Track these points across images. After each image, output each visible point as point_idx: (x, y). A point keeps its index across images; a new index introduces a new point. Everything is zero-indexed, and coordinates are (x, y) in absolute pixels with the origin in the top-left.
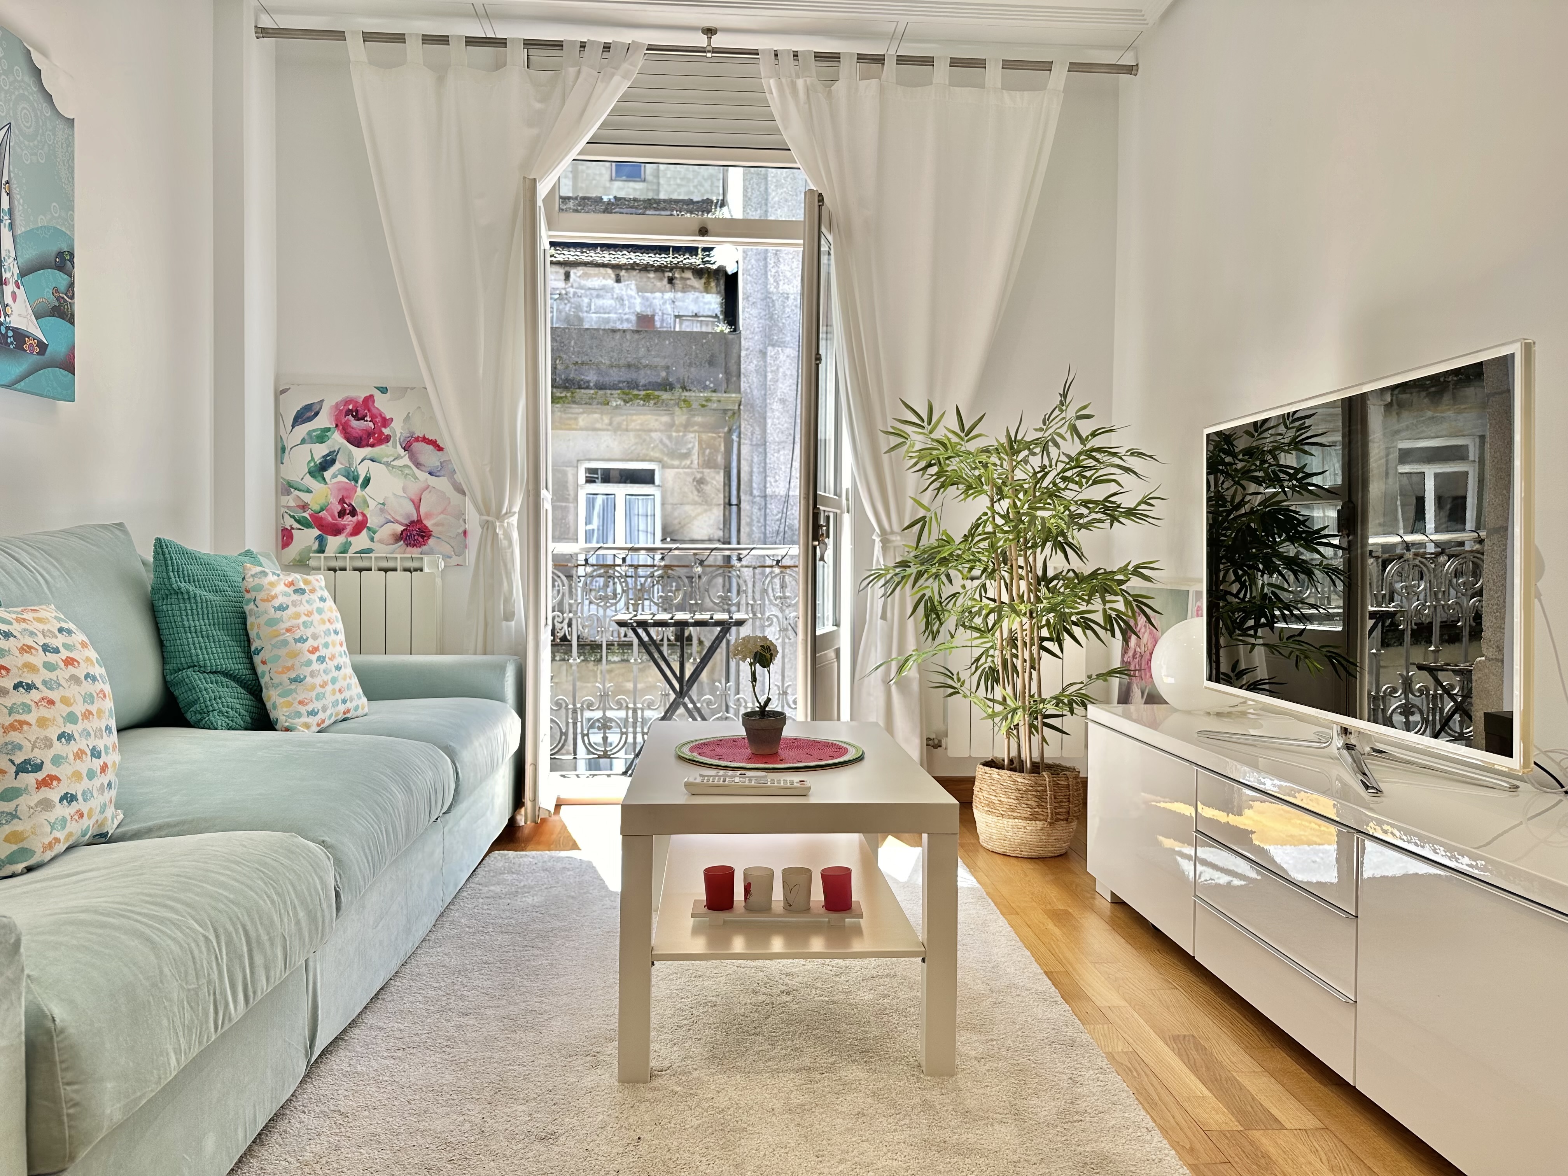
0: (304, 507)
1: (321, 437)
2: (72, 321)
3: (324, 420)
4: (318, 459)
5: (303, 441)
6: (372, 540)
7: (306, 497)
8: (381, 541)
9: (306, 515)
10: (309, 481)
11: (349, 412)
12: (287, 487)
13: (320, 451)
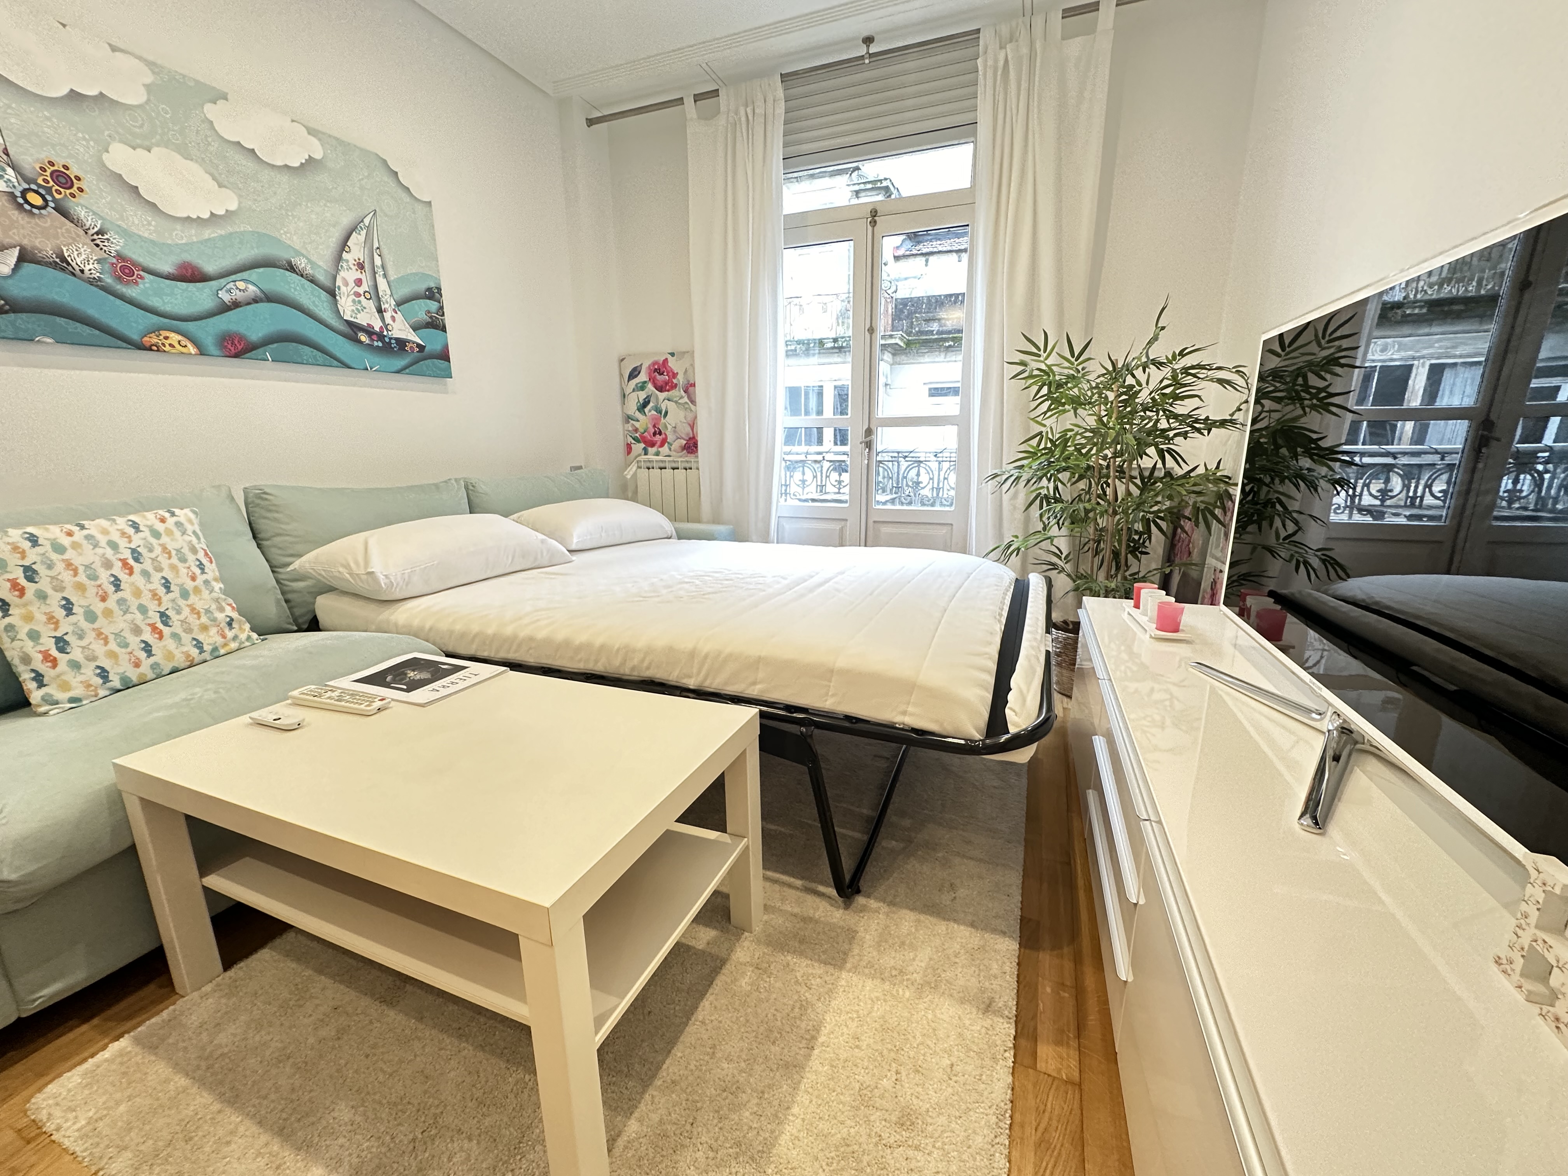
0: (636, 430)
1: (642, 387)
2: (444, 329)
3: (643, 377)
4: (641, 401)
5: (634, 390)
6: (670, 449)
7: (637, 424)
8: (675, 451)
9: (637, 435)
10: (638, 415)
11: (655, 370)
12: (628, 418)
13: (642, 395)
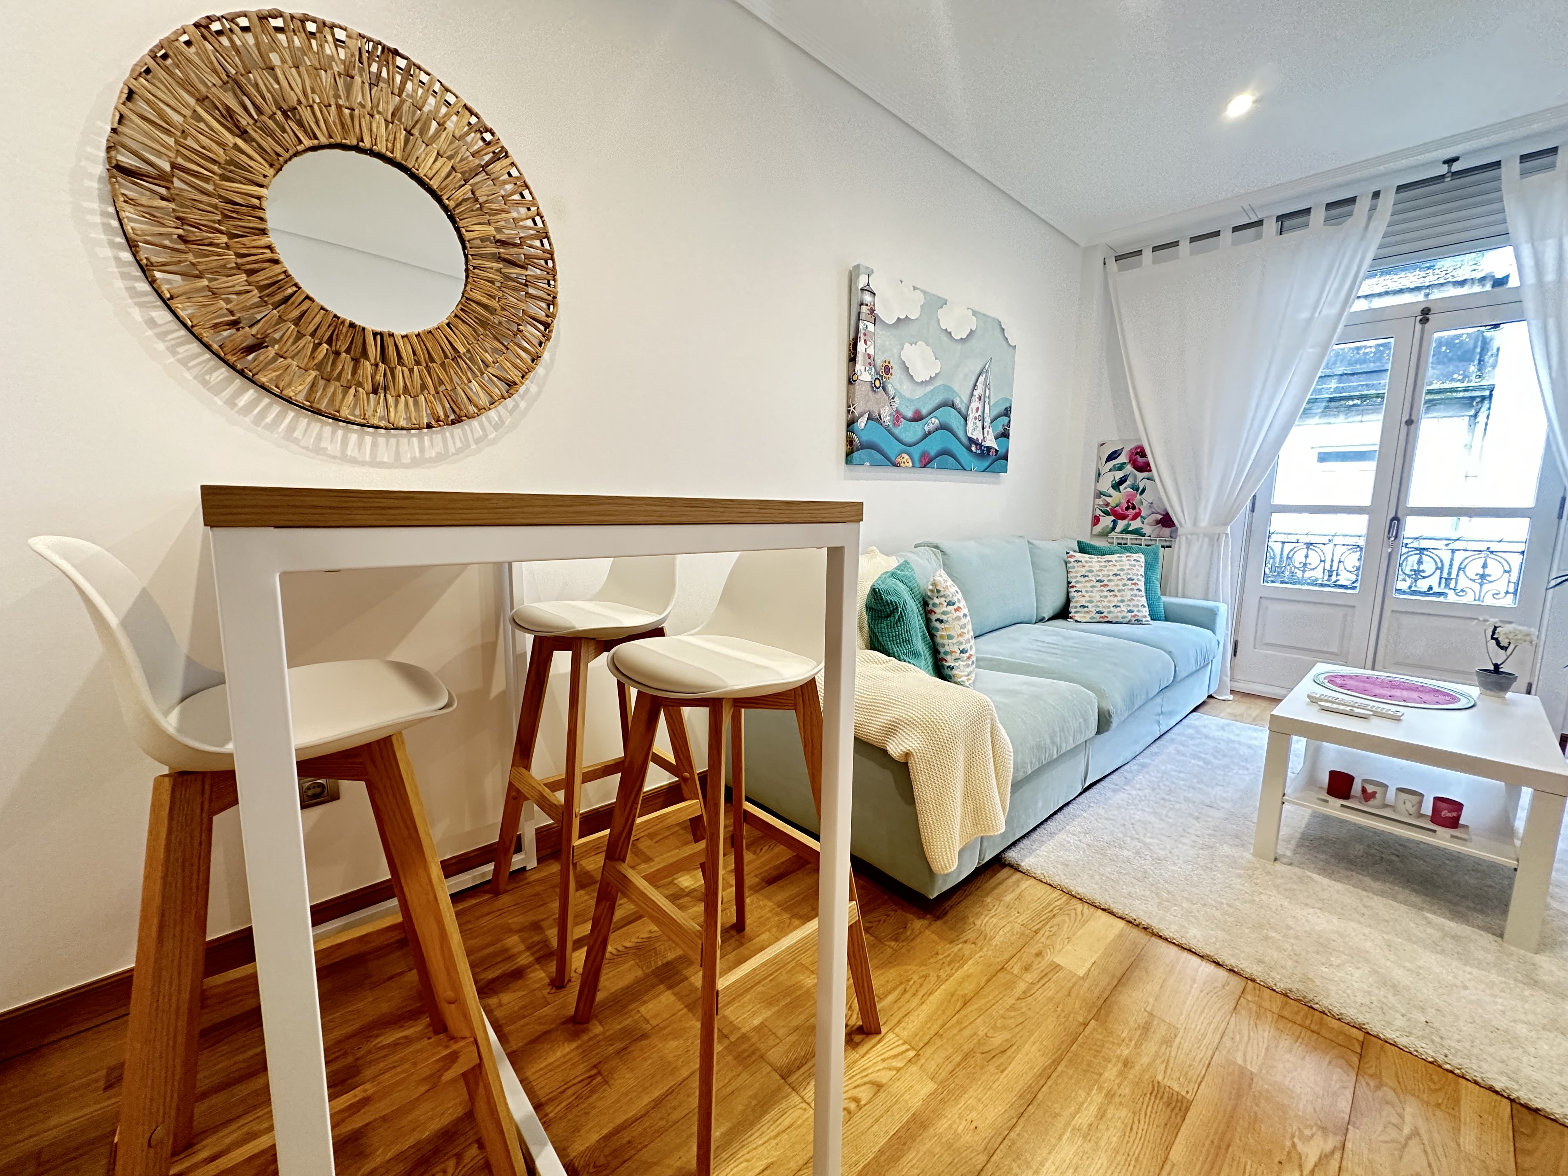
0: (1107, 505)
1: (1121, 467)
2: (1008, 438)
3: (1123, 459)
4: (1117, 479)
5: (1110, 470)
6: (1143, 523)
7: (1109, 500)
9: (1108, 509)
10: (1112, 491)
11: (1137, 453)
12: (1100, 494)
13: (1119, 475)
